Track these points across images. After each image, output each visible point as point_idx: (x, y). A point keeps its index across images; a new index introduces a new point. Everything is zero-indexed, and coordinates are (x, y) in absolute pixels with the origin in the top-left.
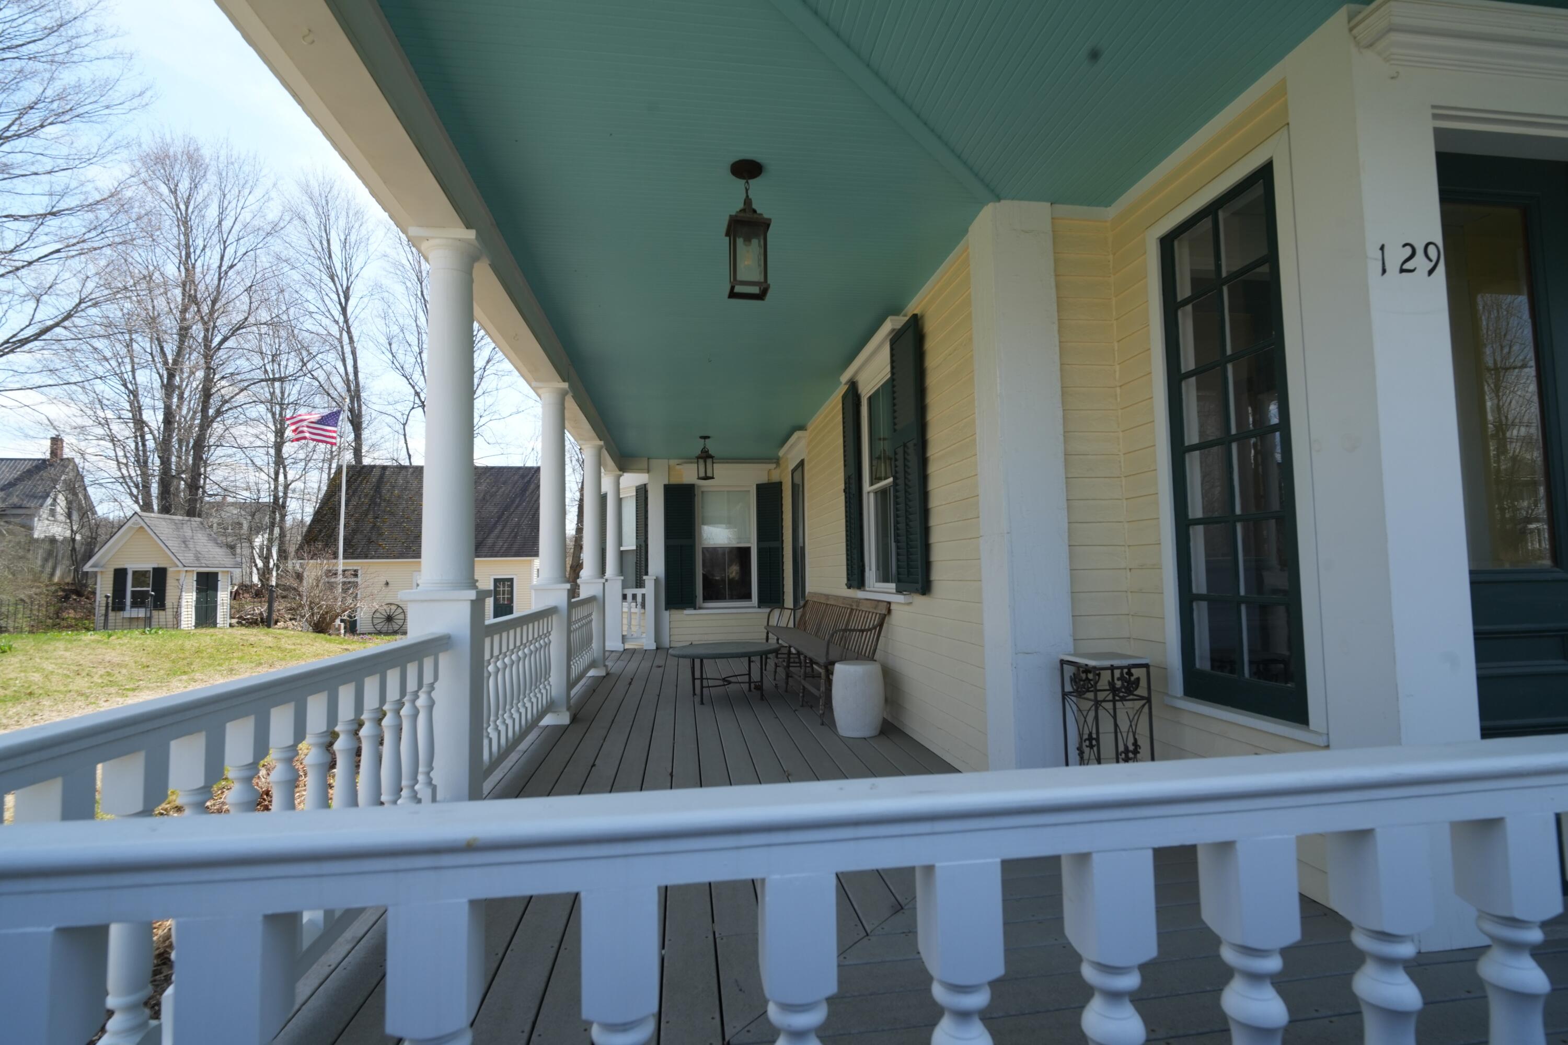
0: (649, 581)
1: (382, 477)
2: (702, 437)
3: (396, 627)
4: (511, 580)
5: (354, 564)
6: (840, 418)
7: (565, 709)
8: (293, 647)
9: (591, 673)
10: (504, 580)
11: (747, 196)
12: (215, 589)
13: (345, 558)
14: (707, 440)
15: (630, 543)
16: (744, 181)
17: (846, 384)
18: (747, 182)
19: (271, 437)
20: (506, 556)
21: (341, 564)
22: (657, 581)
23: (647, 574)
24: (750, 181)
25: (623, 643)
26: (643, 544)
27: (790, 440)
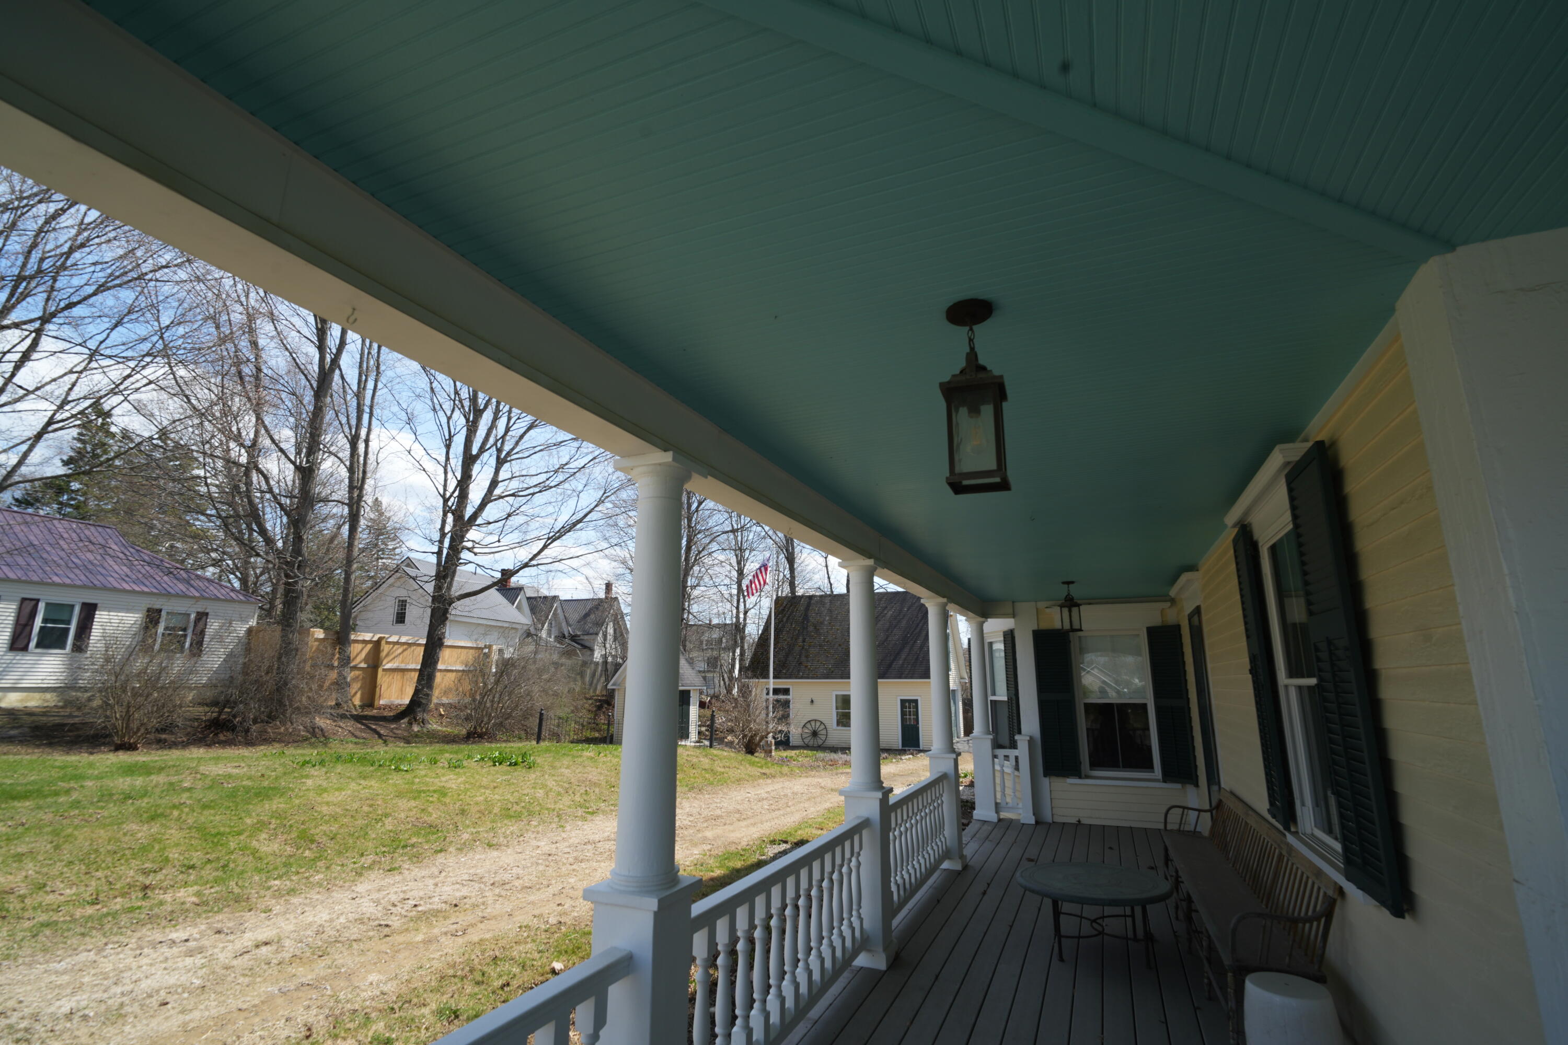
0: (1022, 741)
1: (809, 605)
2: (1064, 583)
3: (820, 742)
4: (916, 701)
5: (783, 683)
6: (1233, 567)
7: (880, 949)
8: (723, 770)
9: (946, 865)
10: (910, 701)
11: (972, 349)
12: (689, 704)
13: (774, 677)
14: (1071, 586)
15: (1002, 696)
16: (967, 328)
17: (1234, 526)
18: (971, 329)
19: (735, 574)
20: (912, 678)
21: (772, 683)
22: (1031, 741)
23: (1020, 732)
24: (975, 327)
25: (997, 812)
26: (1014, 698)
27: (1178, 581)
